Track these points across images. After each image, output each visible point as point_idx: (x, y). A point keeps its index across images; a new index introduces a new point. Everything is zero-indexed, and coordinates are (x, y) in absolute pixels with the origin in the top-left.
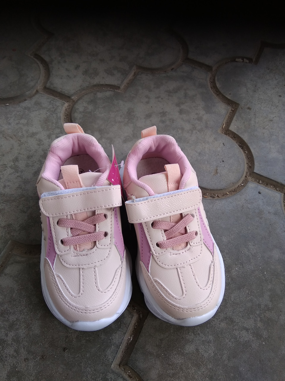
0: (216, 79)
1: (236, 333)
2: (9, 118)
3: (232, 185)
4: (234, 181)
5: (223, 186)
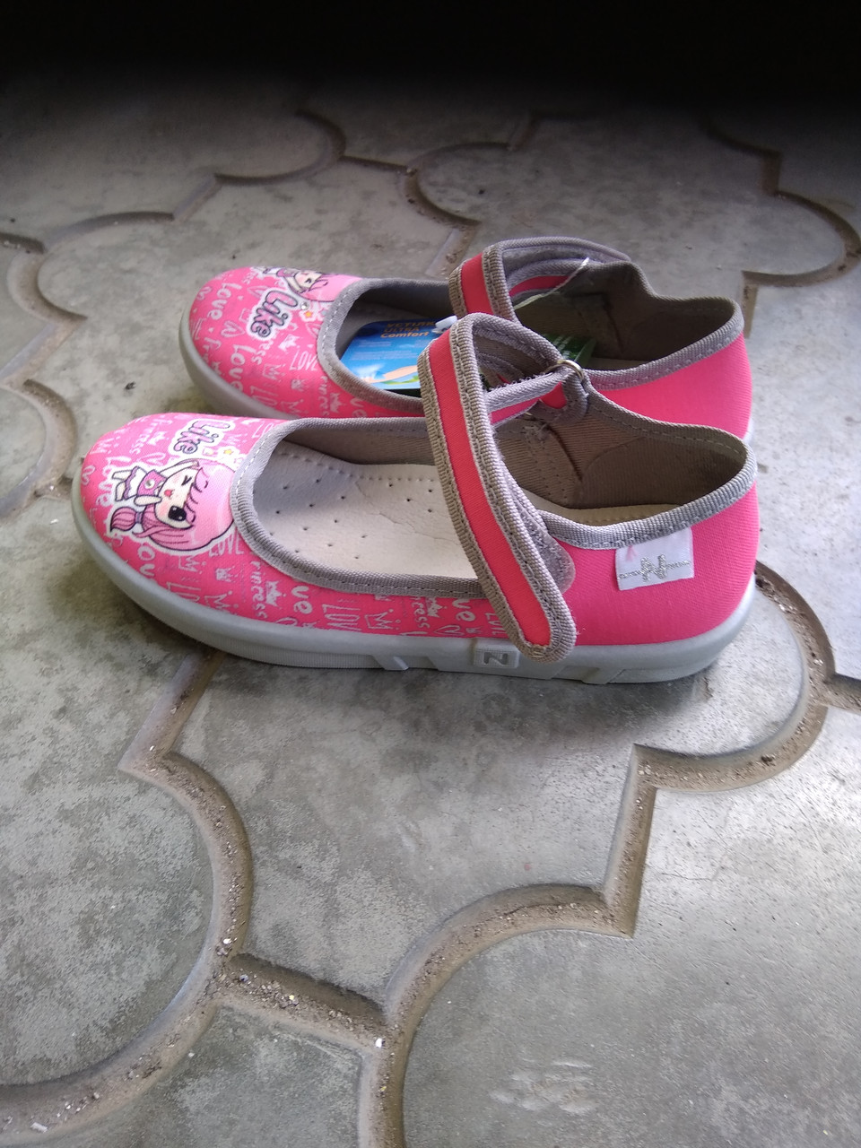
3: (772, 730)
4: (777, 716)
5: (745, 739)
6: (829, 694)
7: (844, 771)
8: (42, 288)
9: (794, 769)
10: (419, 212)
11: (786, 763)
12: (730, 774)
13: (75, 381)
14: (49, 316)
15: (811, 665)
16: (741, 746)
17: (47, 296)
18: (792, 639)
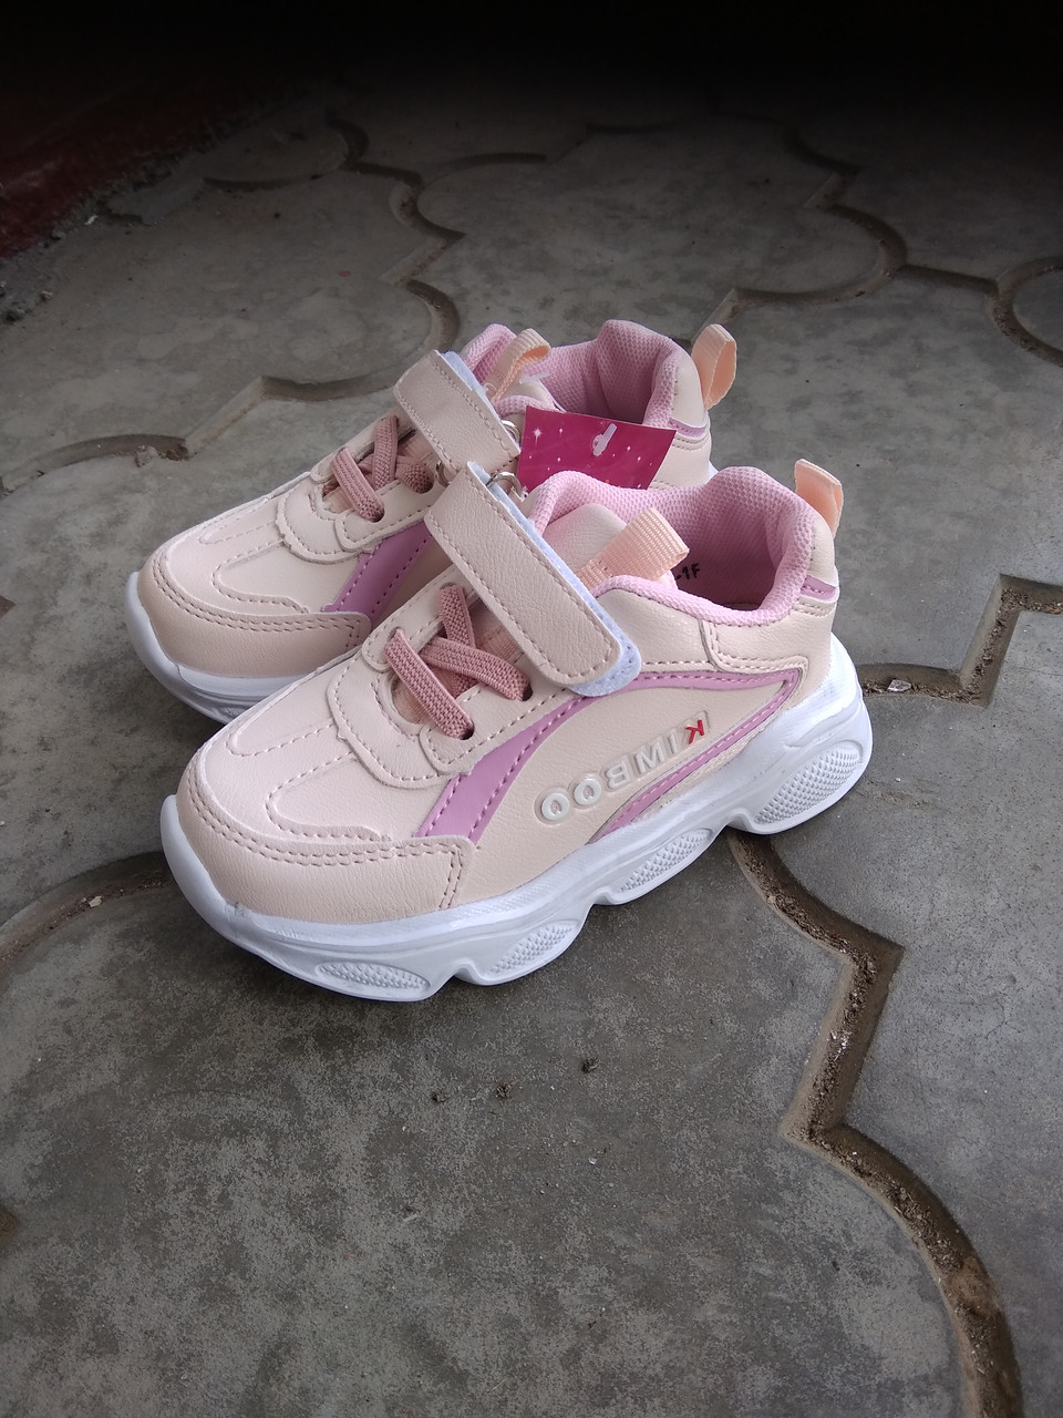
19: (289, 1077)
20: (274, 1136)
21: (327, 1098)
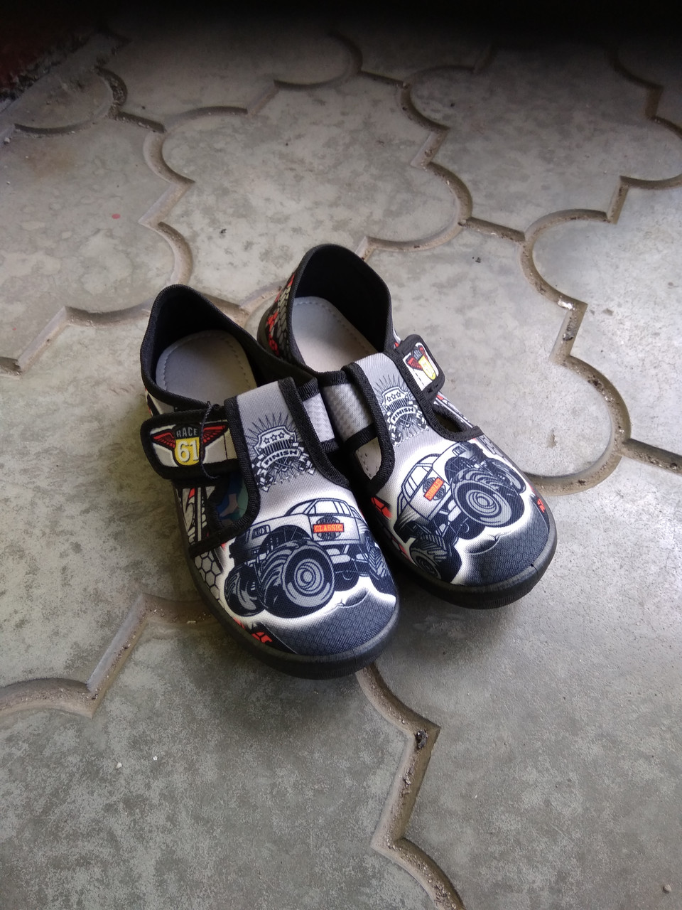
0: (534, 256)
1: (625, 765)
2: (119, 352)
3: (587, 466)
4: (592, 458)
5: (571, 469)
6: (624, 450)
7: (624, 491)
8: (165, 159)
9: (596, 488)
10: (409, 118)
11: (592, 484)
12: (559, 488)
13: (190, 225)
14: (170, 179)
15: (617, 432)
16: (568, 473)
17: (169, 164)
18: (608, 417)
19: (111, 829)
20: (105, 865)
21: (132, 840)
